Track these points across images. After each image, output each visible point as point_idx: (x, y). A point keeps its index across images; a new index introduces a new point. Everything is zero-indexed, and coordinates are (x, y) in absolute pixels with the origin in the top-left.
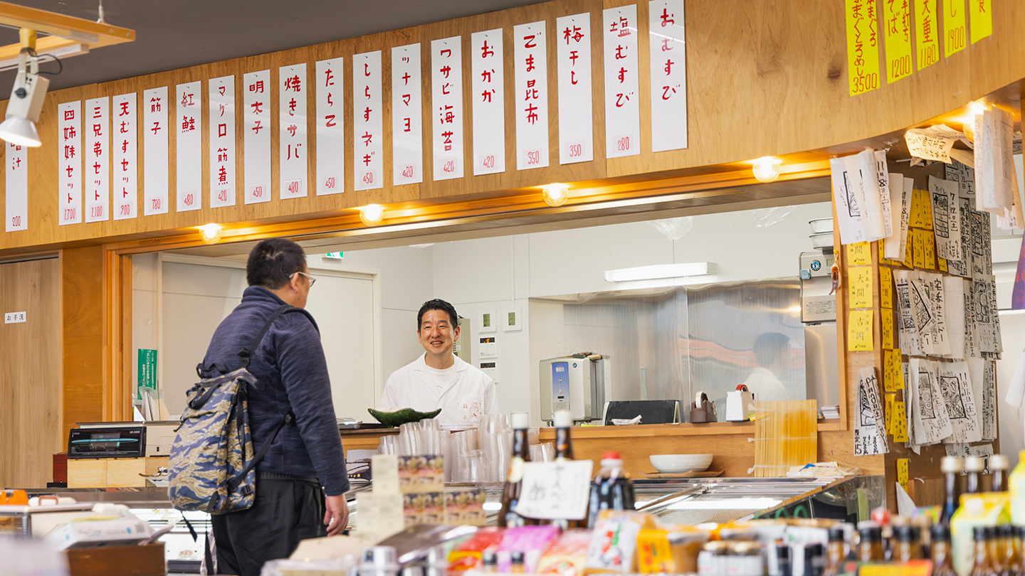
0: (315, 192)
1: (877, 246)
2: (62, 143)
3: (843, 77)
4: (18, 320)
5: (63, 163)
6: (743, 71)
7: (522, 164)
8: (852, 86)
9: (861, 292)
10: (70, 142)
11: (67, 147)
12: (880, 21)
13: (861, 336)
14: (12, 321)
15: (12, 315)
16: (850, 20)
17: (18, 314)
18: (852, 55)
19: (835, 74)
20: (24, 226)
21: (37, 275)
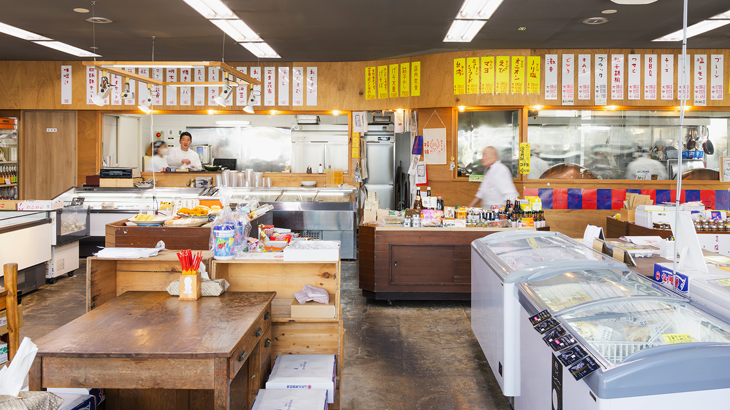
0: (193, 104)
1: (360, 133)
2: (88, 78)
3: (364, 95)
4: (53, 131)
5: (88, 85)
6: (334, 89)
7: (266, 104)
8: (367, 97)
9: (356, 144)
10: (92, 78)
11: (90, 80)
12: (377, 83)
13: (355, 154)
14: (50, 131)
15: (50, 129)
16: (367, 82)
17: (53, 129)
18: (367, 90)
19: (361, 93)
20: (70, 103)
21: (62, 117)
